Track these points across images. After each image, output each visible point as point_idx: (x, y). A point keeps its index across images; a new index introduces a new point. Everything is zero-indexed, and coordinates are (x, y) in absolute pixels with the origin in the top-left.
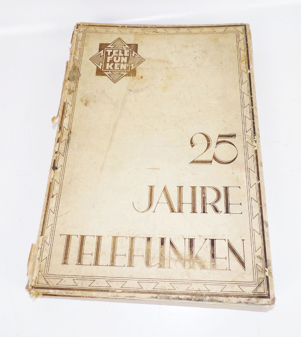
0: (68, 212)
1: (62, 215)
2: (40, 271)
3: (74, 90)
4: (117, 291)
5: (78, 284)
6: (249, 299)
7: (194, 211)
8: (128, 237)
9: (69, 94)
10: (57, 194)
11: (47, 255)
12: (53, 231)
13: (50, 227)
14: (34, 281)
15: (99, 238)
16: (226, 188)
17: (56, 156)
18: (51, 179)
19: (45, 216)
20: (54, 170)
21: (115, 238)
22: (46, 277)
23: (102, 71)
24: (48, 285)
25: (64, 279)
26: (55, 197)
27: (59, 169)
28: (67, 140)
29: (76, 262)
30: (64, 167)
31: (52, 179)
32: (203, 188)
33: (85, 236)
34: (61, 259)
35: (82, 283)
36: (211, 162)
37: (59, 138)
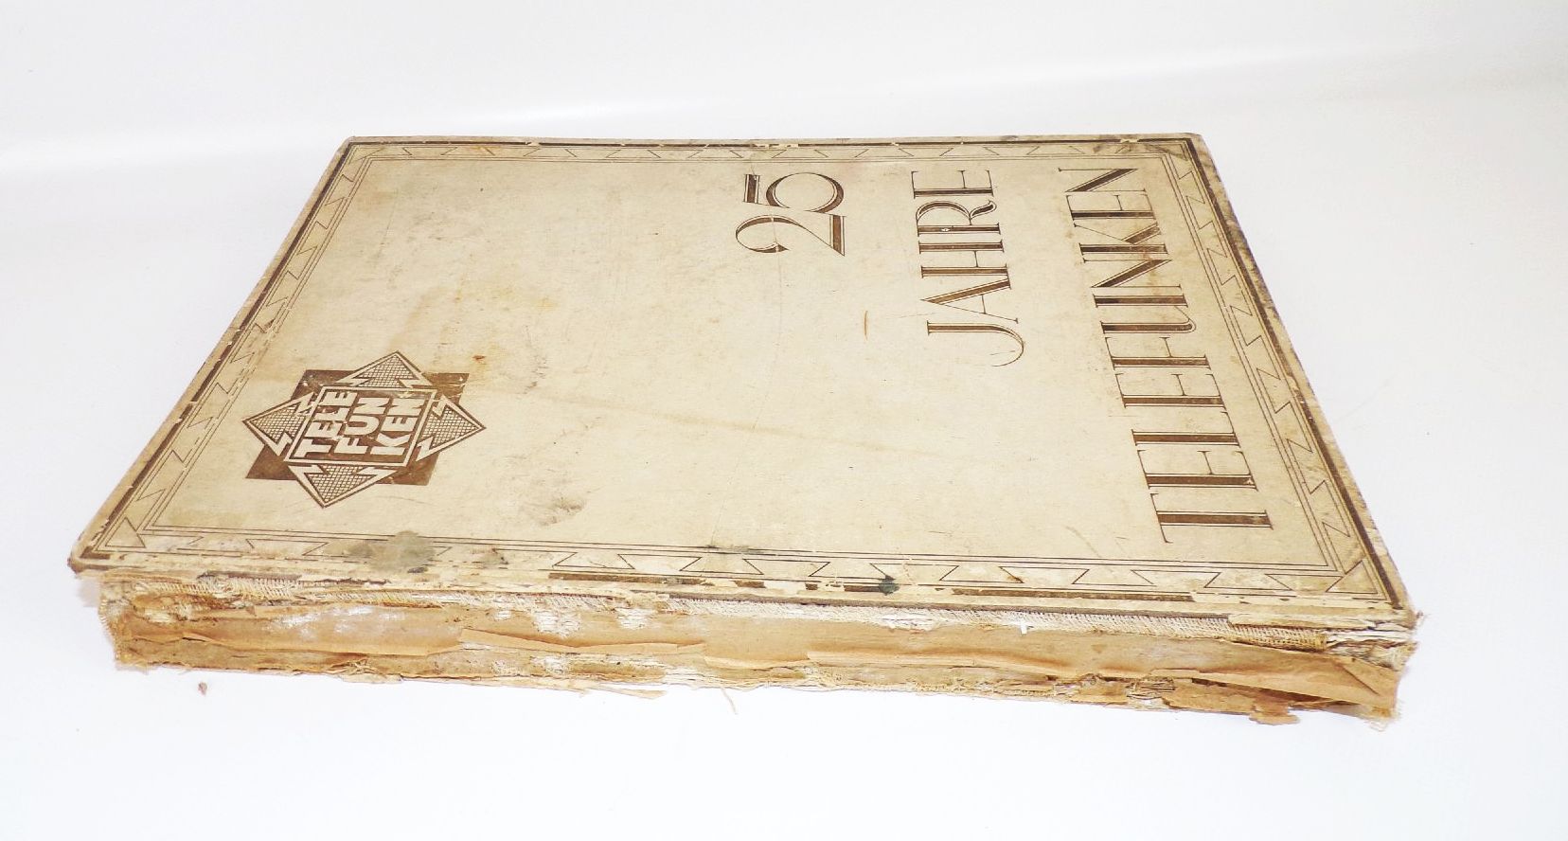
0: (1068, 528)
1: (1088, 544)
2: (1327, 591)
3: (488, 548)
4: (1296, 388)
5: (1318, 480)
6: (1206, 166)
7: (999, 246)
8: (1115, 372)
9: (507, 563)
10: (1001, 567)
11: (1260, 575)
12: (1158, 564)
13: (1149, 576)
14: (1372, 605)
15: (1139, 438)
16: (916, 193)
17: (830, 588)
18: (940, 592)
19: (1106, 598)
20: (896, 589)
21: (1127, 401)
22: (1340, 570)
23: (410, 466)
24: (1365, 560)
25: (1319, 517)
26: (1016, 573)
27: (890, 570)
28: (746, 557)
29: (1249, 491)
30: (875, 559)
31: (937, 589)
32: (921, 230)
33: (1146, 474)
34: (1256, 534)
35: (1310, 469)
36: (836, 218)
37: (737, 583)
